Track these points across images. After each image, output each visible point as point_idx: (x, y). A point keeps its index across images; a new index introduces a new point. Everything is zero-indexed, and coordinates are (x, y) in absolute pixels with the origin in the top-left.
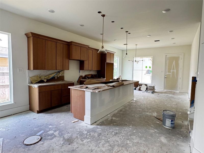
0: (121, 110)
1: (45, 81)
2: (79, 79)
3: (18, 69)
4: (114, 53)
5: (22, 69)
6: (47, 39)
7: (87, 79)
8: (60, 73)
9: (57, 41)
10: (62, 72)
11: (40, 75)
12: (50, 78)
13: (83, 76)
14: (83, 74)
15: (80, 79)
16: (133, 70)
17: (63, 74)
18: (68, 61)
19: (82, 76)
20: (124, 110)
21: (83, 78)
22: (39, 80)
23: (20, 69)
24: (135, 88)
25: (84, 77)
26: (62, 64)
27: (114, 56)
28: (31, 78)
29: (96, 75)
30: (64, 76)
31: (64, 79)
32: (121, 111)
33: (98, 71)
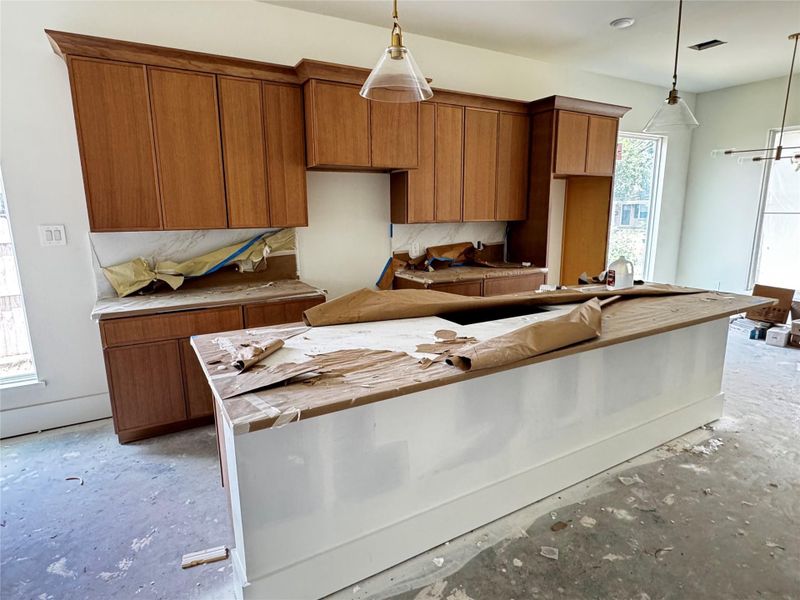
0: (565, 518)
1: (176, 283)
2: (389, 270)
3: (39, 227)
4: (620, 112)
5: (61, 228)
6: (154, 59)
7: (431, 269)
8: (264, 240)
9: (220, 66)
10: (279, 235)
11: (159, 254)
12: (203, 272)
13: (415, 252)
14: (415, 241)
15: (393, 272)
16: (762, 213)
17: (291, 244)
18: (300, 176)
19: (407, 255)
20: (588, 522)
21: (409, 267)
22: (147, 279)
23: (52, 228)
24: (759, 325)
25: (417, 259)
26: (262, 196)
27: (619, 132)
28: (111, 272)
29: (498, 248)
30: (293, 257)
31: (298, 273)
32: (558, 527)
33: (513, 229)
